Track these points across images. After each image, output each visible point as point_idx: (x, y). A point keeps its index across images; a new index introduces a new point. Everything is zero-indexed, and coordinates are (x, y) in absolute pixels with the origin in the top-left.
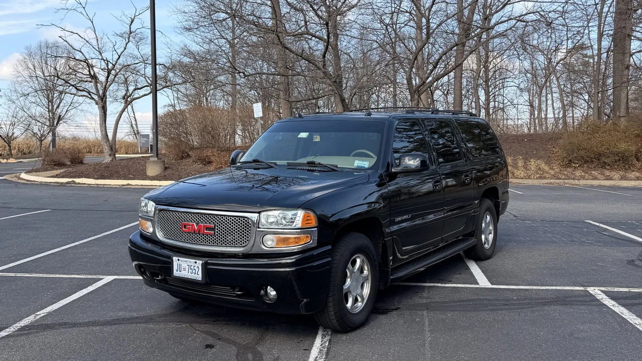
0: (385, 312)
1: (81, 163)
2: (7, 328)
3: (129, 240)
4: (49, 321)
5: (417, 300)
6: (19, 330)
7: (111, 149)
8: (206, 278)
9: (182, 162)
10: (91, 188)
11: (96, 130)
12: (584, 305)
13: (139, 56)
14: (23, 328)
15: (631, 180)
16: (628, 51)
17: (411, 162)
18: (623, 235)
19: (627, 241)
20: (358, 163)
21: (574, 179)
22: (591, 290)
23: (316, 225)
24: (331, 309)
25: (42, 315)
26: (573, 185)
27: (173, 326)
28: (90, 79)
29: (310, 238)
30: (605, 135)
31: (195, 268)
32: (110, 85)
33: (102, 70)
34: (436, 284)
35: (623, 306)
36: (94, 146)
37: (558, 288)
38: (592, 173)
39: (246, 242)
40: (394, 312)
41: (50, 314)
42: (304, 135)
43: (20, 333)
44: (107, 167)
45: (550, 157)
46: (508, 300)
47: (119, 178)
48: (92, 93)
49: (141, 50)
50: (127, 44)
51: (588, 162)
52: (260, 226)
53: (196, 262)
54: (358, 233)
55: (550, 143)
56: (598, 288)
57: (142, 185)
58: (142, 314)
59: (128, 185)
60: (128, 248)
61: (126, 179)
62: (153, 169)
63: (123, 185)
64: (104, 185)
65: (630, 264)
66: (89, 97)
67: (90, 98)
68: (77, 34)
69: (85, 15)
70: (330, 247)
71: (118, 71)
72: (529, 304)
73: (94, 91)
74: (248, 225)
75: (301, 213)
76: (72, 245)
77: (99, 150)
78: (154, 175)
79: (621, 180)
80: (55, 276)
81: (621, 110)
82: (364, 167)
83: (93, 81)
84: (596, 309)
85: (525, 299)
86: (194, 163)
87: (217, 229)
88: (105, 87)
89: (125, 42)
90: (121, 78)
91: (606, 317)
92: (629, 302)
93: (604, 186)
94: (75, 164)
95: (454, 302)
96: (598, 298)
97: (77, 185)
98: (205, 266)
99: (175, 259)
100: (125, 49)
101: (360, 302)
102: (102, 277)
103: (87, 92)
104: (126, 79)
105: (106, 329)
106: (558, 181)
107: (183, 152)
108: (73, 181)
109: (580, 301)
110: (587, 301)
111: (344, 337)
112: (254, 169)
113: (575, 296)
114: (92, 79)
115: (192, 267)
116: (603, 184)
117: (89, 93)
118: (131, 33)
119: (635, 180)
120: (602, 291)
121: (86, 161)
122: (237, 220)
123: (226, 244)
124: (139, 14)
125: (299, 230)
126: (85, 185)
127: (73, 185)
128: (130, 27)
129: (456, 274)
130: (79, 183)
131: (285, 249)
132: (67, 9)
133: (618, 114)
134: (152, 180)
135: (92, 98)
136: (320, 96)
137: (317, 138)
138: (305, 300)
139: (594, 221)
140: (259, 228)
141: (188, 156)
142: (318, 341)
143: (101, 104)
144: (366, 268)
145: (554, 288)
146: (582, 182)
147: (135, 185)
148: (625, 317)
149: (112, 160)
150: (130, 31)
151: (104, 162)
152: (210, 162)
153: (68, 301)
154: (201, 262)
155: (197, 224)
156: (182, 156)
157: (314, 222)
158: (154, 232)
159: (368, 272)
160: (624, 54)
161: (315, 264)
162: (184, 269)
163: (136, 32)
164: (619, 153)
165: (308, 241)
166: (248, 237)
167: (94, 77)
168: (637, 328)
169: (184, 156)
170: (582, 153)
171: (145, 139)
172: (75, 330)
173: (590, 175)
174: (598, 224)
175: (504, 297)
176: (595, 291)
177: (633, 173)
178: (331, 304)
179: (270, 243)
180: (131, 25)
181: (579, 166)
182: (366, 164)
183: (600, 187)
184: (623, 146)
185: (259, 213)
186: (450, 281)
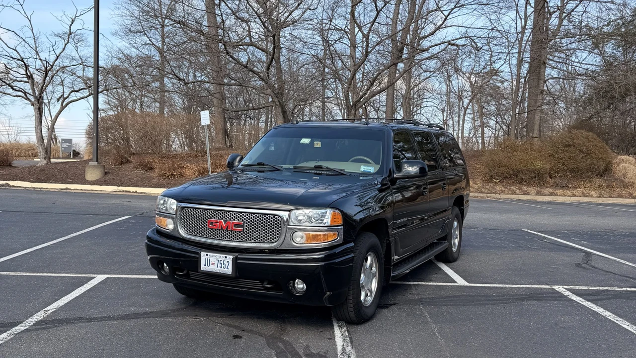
0: (386, 306)
1: (10, 165)
2: (21, 323)
3: (146, 237)
4: (62, 316)
5: (408, 296)
6: (35, 324)
7: (46, 152)
8: (236, 272)
9: (122, 167)
10: (27, 191)
11: (10, 133)
12: (556, 300)
13: (77, 56)
14: (38, 323)
15: (545, 195)
16: (543, 78)
17: (410, 169)
18: (561, 243)
19: (567, 247)
20: (363, 168)
21: (495, 193)
22: (556, 287)
23: (342, 224)
24: (351, 301)
25: (51, 311)
26: (495, 199)
27: (191, 319)
28: (26, 79)
29: (337, 235)
30: (522, 153)
31: (225, 262)
32: (47, 86)
33: (37, 70)
34: (420, 283)
35: (589, 301)
36: (12, 150)
37: (527, 286)
38: (511, 188)
39: (275, 238)
40: (394, 307)
41: (58, 310)
42: (306, 141)
43: (37, 327)
44: (42, 170)
45: (473, 172)
46: (490, 296)
47: (56, 182)
48: (28, 93)
49: (80, 52)
50: (66, 45)
51: (507, 178)
52: (291, 224)
53: (226, 257)
54: (371, 233)
55: (473, 160)
56: (562, 286)
57: (82, 190)
58: (154, 309)
59: (67, 189)
60: (144, 244)
61: (64, 183)
62: (92, 174)
63: (62, 189)
64: (41, 188)
65: (579, 267)
66: (24, 98)
67: (26, 99)
68: (13, 31)
69: (23, 12)
70: (352, 244)
71: (54, 72)
72: (509, 299)
73: (30, 91)
74: (278, 223)
75: (329, 212)
76: (44, 245)
77: (17, 153)
78: (94, 179)
79: (536, 195)
80: (43, 275)
81: (534, 132)
82: (370, 172)
83: (30, 81)
84: (567, 303)
85: (503, 295)
86: (135, 169)
87: (246, 226)
88: (42, 87)
89: (64, 43)
90: (57, 79)
91: (579, 310)
92: (593, 298)
93: (523, 200)
94: (4, 167)
95: (442, 298)
96: (566, 295)
97: (12, 188)
98: (235, 261)
99: (203, 254)
100: (64, 49)
101: (369, 296)
102: (94, 276)
103: (23, 93)
104: (62, 81)
105: (126, 322)
106: (481, 195)
107: (122, 157)
108: (7, 184)
109: (551, 297)
110: (557, 297)
111: (359, 328)
112: (259, 172)
113: (545, 293)
114: (28, 79)
115: (222, 262)
116: (521, 199)
117: (25, 93)
118: (71, 34)
119: (549, 195)
120: (566, 289)
121: (15, 163)
122: (263, 217)
123: (255, 241)
124: (81, 15)
125: (326, 228)
126: (21, 188)
127: (7, 187)
128: (70, 28)
129: (433, 274)
130: (13, 186)
131: (313, 245)
132: (3, 5)
133: (531, 135)
134: (92, 185)
135: (28, 99)
136: (261, 107)
137: (318, 144)
138: (328, 293)
139: (531, 230)
140: (289, 225)
141: (128, 162)
142: (337, 332)
143: (37, 106)
144: (374, 265)
145: (524, 286)
146: (503, 196)
147: (74, 189)
148: (595, 310)
149: (47, 164)
150: (70, 32)
151: (38, 165)
152: (151, 169)
153: (71, 298)
154: (231, 257)
155: (225, 221)
156: (122, 161)
157: (340, 221)
158: (176, 229)
159: (376, 269)
160: (539, 79)
161: (337, 261)
162: (213, 264)
163: (76, 33)
164: (535, 170)
165: (334, 238)
166: (278, 234)
167: (30, 77)
168: (608, 318)
169: (123, 161)
170: (502, 169)
171: (68, 144)
172: (95, 324)
173: (509, 190)
174: (535, 233)
175: (484, 294)
176: (560, 288)
177: (547, 189)
178: (351, 297)
179: (299, 240)
180: (71, 25)
181: (499, 181)
182: (371, 169)
183: (519, 200)
184: (538, 164)
185: (290, 211)
186: (431, 280)
